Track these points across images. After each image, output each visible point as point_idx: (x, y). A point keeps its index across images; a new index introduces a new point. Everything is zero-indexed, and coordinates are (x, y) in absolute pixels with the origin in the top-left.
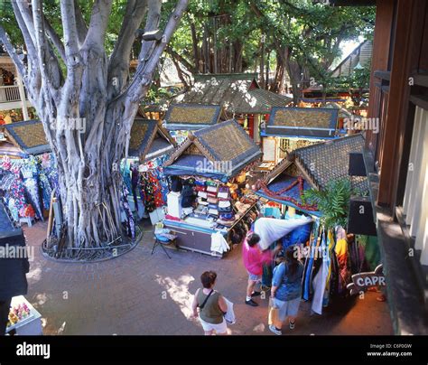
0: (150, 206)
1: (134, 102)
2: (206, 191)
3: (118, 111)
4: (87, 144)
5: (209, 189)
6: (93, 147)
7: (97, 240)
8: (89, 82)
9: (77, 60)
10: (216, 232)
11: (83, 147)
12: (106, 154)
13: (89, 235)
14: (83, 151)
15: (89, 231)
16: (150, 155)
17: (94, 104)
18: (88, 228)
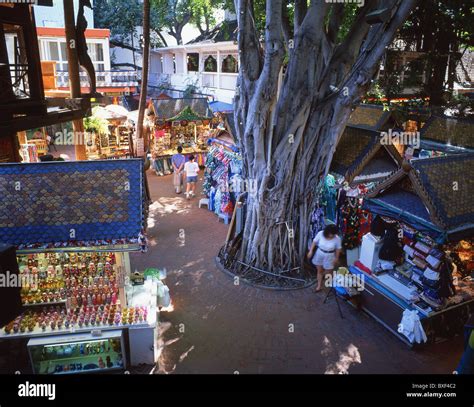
0: (349, 242)
1: (347, 106)
2: (413, 247)
3: (326, 115)
4: (278, 149)
5: (417, 245)
6: (285, 154)
7: (270, 263)
8: (295, 75)
9: (276, 48)
10: (411, 309)
11: (273, 153)
12: (303, 165)
13: (262, 255)
14: (271, 157)
15: (262, 250)
16: (363, 178)
17: (296, 102)
18: (263, 246)
